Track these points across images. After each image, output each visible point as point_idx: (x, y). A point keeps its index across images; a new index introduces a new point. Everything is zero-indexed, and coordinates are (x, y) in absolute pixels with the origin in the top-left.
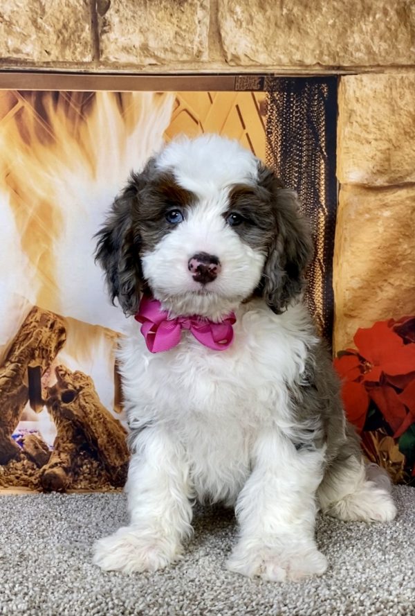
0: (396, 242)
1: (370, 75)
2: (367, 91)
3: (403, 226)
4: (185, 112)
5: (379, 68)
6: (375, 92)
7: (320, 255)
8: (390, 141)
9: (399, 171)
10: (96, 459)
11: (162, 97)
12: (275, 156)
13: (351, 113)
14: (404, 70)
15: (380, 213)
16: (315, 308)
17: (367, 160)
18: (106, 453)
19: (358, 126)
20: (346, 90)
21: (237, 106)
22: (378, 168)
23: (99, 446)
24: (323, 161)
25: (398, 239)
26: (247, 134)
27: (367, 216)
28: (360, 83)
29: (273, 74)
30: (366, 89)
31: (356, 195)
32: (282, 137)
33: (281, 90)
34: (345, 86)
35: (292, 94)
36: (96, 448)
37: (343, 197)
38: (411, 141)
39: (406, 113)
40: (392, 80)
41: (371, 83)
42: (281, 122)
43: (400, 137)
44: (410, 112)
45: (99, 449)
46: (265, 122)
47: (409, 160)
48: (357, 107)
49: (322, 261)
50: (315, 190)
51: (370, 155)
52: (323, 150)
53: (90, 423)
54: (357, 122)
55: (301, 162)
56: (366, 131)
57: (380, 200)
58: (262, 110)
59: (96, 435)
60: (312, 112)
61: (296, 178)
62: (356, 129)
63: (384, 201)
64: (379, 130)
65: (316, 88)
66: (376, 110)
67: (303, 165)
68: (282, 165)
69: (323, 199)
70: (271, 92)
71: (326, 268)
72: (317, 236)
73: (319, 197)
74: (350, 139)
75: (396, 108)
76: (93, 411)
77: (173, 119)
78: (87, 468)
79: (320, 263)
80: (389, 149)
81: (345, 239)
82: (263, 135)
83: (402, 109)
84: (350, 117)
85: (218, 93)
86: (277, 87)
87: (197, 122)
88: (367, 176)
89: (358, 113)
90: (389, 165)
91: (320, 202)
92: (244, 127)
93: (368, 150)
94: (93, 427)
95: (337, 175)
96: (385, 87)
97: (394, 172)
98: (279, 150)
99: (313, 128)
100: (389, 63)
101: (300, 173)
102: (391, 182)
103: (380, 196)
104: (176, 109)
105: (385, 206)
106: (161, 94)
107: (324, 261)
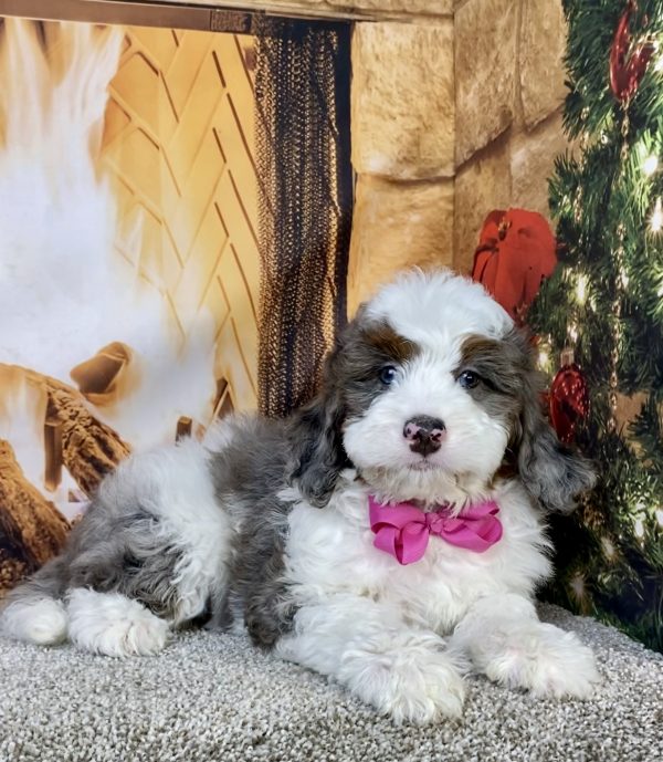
0: (427, 258)
1: (393, 24)
2: (391, 46)
3: (436, 236)
4: (139, 56)
5: (406, 16)
6: (400, 48)
7: (331, 273)
8: (420, 117)
9: (431, 160)
10: (21, 560)
11: (105, 32)
12: (268, 130)
13: (369, 76)
14: (437, 22)
15: (406, 217)
16: (325, 345)
17: (392, 142)
18: (34, 550)
19: (378, 94)
20: (362, 43)
21: (214, 53)
22: (405, 154)
23: (24, 541)
24: (333, 140)
25: (429, 253)
26: (228, 96)
27: (391, 220)
28: (380, 35)
29: (263, 12)
30: (388, 44)
31: (377, 191)
32: (277, 103)
33: (275, 36)
34: (360, 36)
35: (290, 42)
36: (20, 545)
37: (362, 191)
38: (446, 120)
39: (440, 80)
40: (422, 33)
41: (395, 36)
42: (276, 81)
43: (433, 114)
44: (445, 80)
45: (24, 545)
46: (253, 79)
47: (444, 147)
48: (376, 67)
49: (332, 281)
50: (324, 179)
51: (395, 136)
52: (334, 124)
53: (10, 508)
54: (377, 88)
55: (303, 139)
56: (389, 101)
57: (407, 199)
58: (249, 61)
59: (20, 525)
60: (317, 69)
61: (297, 160)
62: (376, 98)
63: (411, 200)
64: (406, 101)
65: (322, 37)
66: (401, 73)
67: (308, 143)
68: (277, 142)
69: (334, 192)
70: (262, 36)
71: (339, 291)
72: (327, 246)
73: (329, 190)
74: (368, 111)
75: (427, 72)
76: (13, 489)
77: (122, 65)
78: (8, 572)
79: (330, 283)
80: (418, 129)
81: (363, 252)
82: (251, 97)
83: (434, 75)
84: (367, 81)
85: (186, 32)
86: (270, 29)
87: (157, 73)
88: (390, 165)
89: (379, 77)
90: (418, 150)
91: (330, 198)
92: (224, 84)
93: (393, 129)
94: (13, 513)
95: (352, 160)
96: (413, 42)
97: (424, 160)
98: (273, 120)
99: (318, 92)
100: (418, 10)
101: (302, 154)
102: (420, 176)
103: (407, 193)
104: (126, 50)
105: (413, 207)
106: (102, 28)
107: (335, 280)
